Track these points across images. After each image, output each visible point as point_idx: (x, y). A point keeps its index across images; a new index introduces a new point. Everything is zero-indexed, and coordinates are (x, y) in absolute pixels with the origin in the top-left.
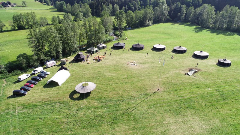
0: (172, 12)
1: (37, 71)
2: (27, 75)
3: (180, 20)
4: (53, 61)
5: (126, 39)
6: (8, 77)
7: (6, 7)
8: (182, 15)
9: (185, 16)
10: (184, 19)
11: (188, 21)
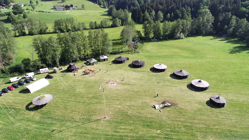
0: (219, 24)
1: (28, 75)
2: (17, 78)
3: (227, 34)
4: (47, 69)
5: (139, 52)
6: (6, 77)
7: (68, 9)
8: (229, 28)
9: (234, 29)
10: (232, 33)
11: (236, 36)
